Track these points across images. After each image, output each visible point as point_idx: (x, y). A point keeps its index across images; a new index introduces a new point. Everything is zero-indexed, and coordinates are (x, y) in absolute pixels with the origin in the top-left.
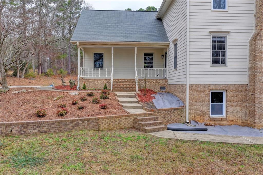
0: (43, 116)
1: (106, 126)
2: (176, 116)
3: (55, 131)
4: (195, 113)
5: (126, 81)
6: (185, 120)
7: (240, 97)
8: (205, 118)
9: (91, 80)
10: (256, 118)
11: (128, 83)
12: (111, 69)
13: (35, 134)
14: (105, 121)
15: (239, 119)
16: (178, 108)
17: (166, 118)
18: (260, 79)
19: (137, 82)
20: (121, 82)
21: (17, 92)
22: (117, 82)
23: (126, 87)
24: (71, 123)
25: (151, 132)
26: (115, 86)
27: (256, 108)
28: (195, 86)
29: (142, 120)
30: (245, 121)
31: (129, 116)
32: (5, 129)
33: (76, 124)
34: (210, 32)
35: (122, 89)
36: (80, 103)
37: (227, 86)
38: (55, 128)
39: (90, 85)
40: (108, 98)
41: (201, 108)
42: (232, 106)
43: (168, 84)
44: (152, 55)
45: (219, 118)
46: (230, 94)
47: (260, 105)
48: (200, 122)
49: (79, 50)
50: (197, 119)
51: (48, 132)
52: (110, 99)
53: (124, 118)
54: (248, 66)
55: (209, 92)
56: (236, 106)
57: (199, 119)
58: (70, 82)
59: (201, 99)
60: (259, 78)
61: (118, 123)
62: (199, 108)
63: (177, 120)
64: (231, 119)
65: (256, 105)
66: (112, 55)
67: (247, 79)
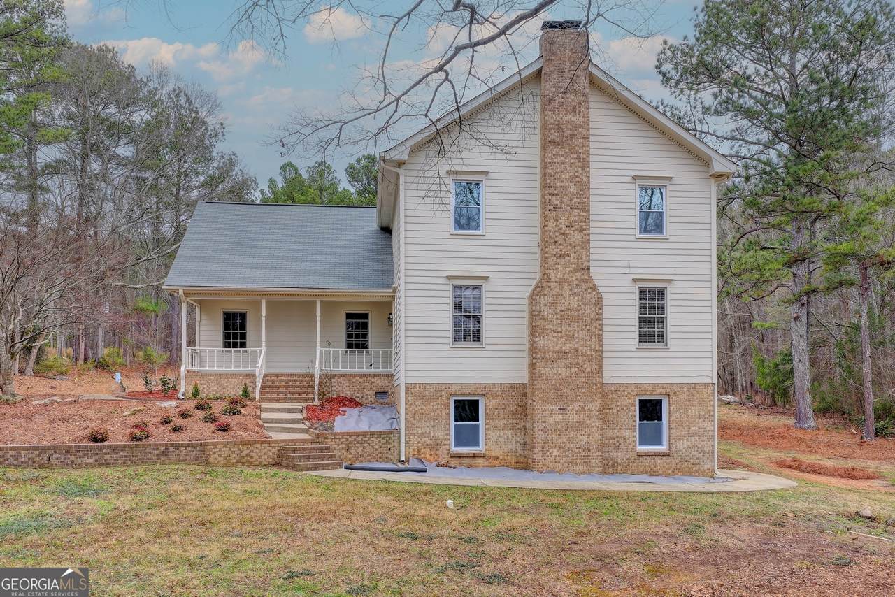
0: (103, 441)
1: (222, 459)
2: (376, 447)
3: (124, 463)
4: (419, 442)
5: (296, 378)
6: (397, 457)
7: (513, 409)
8: (439, 452)
9: (212, 378)
10: (536, 451)
11: (298, 383)
12: (260, 351)
13: (88, 466)
14: (220, 450)
15: (509, 454)
16: (380, 432)
17: (353, 451)
18: (543, 372)
19: (317, 380)
20: (281, 381)
21: (43, 402)
22: (273, 382)
23: (292, 393)
24: (154, 449)
25: (308, 469)
26: (268, 390)
27: (536, 430)
28: (420, 387)
29: (295, 450)
30: (522, 459)
31: (269, 443)
32: (40, 456)
33: (163, 452)
34: (449, 278)
35: (281, 396)
36: (178, 421)
37: (485, 387)
38: (126, 456)
39: (210, 388)
40: (240, 413)
41: (432, 432)
42: (496, 427)
43: (393, 385)
44: (366, 316)
45: (469, 454)
46: (491, 403)
47: (544, 425)
48: (429, 461)
49: (184, 306)
50: (423, 456)
51: (113, 464)
52: (244, 415)
53: (258, 445)
54: (526, 347)
55: (448, 399)
56: (505, 428)
57: (427, 455)
58: (163, 382)
59: (432, 414)
60: (539, 371)
61: (247, 456)
62: (428, 432)
63: (377, 455)
64: (494, 454)
65: (535, 425)
66: (264, 318)
67: (526, 374)
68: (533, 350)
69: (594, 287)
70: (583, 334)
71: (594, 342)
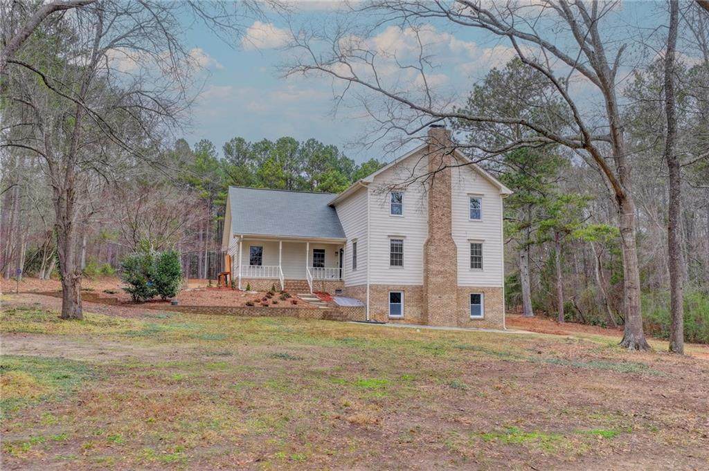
2: (358, 313)
4: (375, 312)
6: (365, 318)
7: (416, 297)
8: (384, 317)
9: (254, 281)
10: (429, 317)
11: (299, 285)
12: (279, 267)
15: (415, 318)
16: (359, 307)
17: (349, 315)
18: (431, 280)
19: (311, 283)
22: (290, 284)
25: (341, 321)
27: (429, 307)
28: (375, 286)
29: (330, 313)
30: (422, 320)
31: (320, 309)
34: (389, 236)
36: (269, 300)
37: (404, 287)
39: (253, 286)
40: (291, 297)
41: (381, 307)
42: (408, 306)
43: (344, 286)
44: (323, 251)
45: (397, 318)
46: (407, 294)
47: (432, 304)
48: (379, 321)
50: (377, 319)
54: (422, 269)
55: (388, 292)
56: (413, 306)
57: (379, 318)
59: (381, 299)
60: (429, 280)
62: (379, 307)
63: (358, 317)
64: (408, 318)
65: (429, 304)
66: (280, 251)
67: (422, 281)
68: (427, 270)
69: (453, 243)
70: (449, 263)
71: (453, 267)
